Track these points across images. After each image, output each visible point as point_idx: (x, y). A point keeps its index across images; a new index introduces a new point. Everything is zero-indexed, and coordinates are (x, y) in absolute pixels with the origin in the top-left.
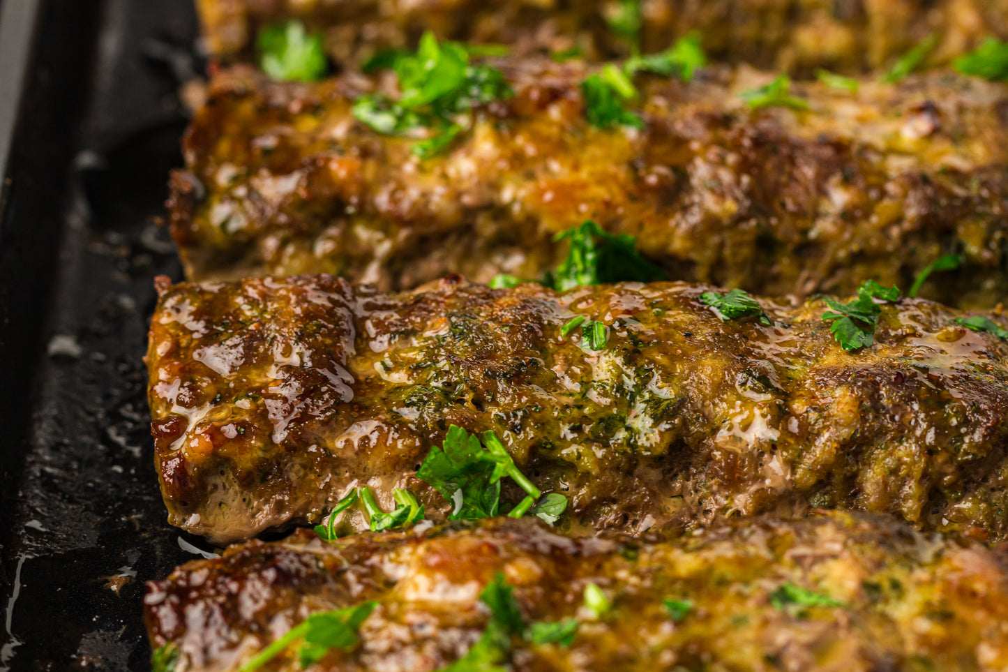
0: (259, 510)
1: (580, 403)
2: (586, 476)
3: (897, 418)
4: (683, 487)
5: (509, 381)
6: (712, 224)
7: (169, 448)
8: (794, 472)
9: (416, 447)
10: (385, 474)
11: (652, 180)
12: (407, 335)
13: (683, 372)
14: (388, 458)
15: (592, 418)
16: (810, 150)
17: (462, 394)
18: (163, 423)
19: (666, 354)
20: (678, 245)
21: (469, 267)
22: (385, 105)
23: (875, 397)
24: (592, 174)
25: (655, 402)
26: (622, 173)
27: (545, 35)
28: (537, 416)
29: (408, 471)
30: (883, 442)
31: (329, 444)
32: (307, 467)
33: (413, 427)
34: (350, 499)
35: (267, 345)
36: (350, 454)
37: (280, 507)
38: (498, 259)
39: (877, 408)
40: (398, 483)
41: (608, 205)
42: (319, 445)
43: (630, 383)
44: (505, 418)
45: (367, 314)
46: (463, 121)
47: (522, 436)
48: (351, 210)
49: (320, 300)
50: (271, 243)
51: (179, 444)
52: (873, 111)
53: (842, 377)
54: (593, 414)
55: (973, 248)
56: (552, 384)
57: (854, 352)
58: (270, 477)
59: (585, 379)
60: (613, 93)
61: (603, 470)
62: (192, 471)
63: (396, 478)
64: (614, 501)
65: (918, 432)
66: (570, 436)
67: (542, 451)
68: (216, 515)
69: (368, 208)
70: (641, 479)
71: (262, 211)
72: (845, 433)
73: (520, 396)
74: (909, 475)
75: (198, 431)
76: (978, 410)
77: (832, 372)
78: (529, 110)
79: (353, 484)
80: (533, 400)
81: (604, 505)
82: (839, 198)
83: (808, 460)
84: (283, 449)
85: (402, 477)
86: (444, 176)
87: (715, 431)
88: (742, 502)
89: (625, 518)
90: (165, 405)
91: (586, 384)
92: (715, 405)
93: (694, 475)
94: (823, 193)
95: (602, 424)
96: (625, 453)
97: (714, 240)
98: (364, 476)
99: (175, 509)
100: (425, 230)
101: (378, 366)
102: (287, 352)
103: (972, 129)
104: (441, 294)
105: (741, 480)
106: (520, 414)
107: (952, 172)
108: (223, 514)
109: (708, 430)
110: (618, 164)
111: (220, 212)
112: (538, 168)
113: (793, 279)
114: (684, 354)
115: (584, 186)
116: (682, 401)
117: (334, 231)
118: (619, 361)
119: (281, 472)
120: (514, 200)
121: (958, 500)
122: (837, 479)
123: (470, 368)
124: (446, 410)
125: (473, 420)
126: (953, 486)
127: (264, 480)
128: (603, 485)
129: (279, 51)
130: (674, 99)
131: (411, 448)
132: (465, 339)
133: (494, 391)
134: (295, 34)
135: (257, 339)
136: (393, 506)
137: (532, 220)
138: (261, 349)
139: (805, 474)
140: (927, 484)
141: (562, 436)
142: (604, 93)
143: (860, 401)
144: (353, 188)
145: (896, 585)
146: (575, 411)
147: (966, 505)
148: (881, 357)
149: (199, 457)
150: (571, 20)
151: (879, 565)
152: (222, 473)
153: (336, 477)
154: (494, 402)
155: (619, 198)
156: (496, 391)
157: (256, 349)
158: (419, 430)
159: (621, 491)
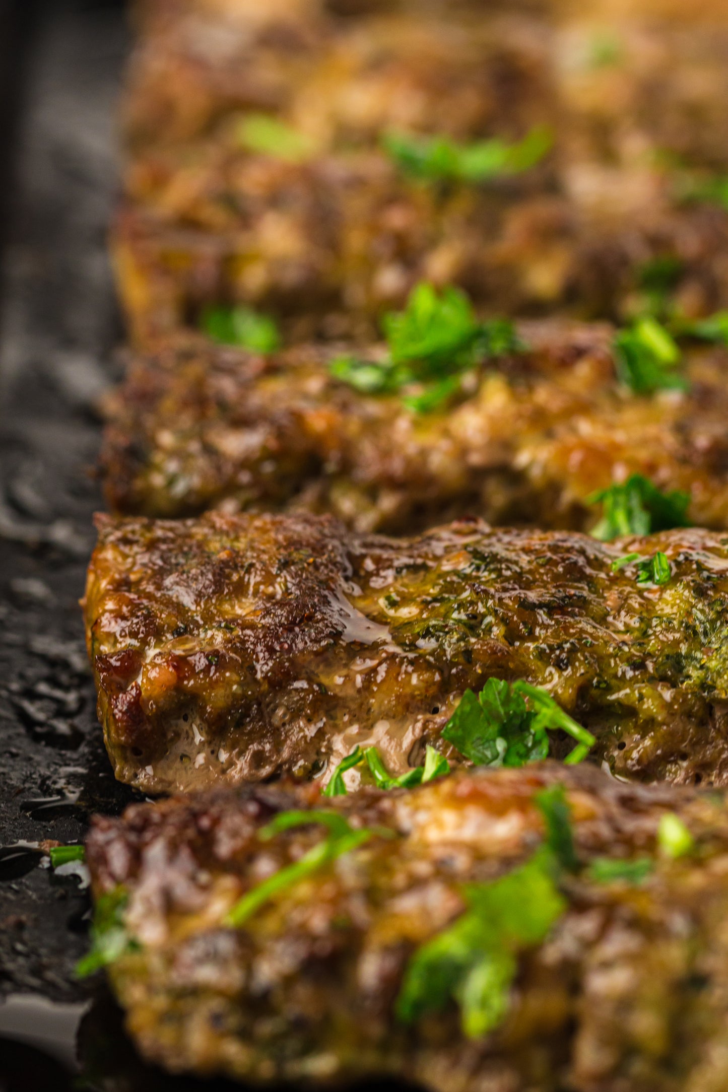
0: (231, 764)
1: (641, 641)
2: (651, 722)
5: (550, 613)
9: (434, 683)
10: (394, 717)
11: (703, 442)
12: (416, 569)
14: (399, 697)
15: (658, 654)
17: (491, 627)
22: (366, 364)
24: (632, 437)
26: (669, 437)
28: (588, 650)
29: (423, 713)
31: (324, 680)
33: (431, 659)
35: (242, 573)
36: (350, 692)
37: (259, 759)
40: (410, 728)
41: (647, 466)
42: (310, 681)
43: (702, 618)
44: (548, 651)
45: (364, 551)
46: (468, 380)
47: (569, 672)
48: (331, 468)
54: (659, 650)
56: (604, 618)
58: (248, 719)
59: (646, 614)
61: (672, 714)
62: (150, 709)
63: (408, 723)
64: (684, 757)
66: (630, 674)
67: (594, 692)
68: (177, 770)
71: (221, 468)
73: (565, 629)
75: (159, 661)
78: (550, 364)
79: (354, 729)
80: (582, 633)
81: (671, 762)
84: (265, 687)
85: (417, 721)
89: (697, 779)
90: (109, 640)
91: (647, 620)
95: (671, 662)
96: (698, 698)
98: (368, 719)
99: (125, 759)
100: (422, 496)
101: (382, 602)
102: (269, 579)
106: (567, 647)
108: (185, 768)
110: (663, 428)
112: (560, 427)
115: (619, 447)
118: (688, 594)
119: (261, 715)
120: (533, 464)
123: (500, 598)
124: (473, 640)
125: (508, 652)
127: (240, 724)
128: (672, 734)
131: (429, 684)
132: (491, 571)
133: (531, 625)
135: (228, 567)
138: (235, 577)
141: (620, 673)
144: (333, 442)
146: (636, 648)
149: (158, 693)
152: (186, 718)
153: (331, 722)
154: (532, 637)
156: (535, 623)
157: (229, 577)
158: (439, 663)
159: (694, 745)
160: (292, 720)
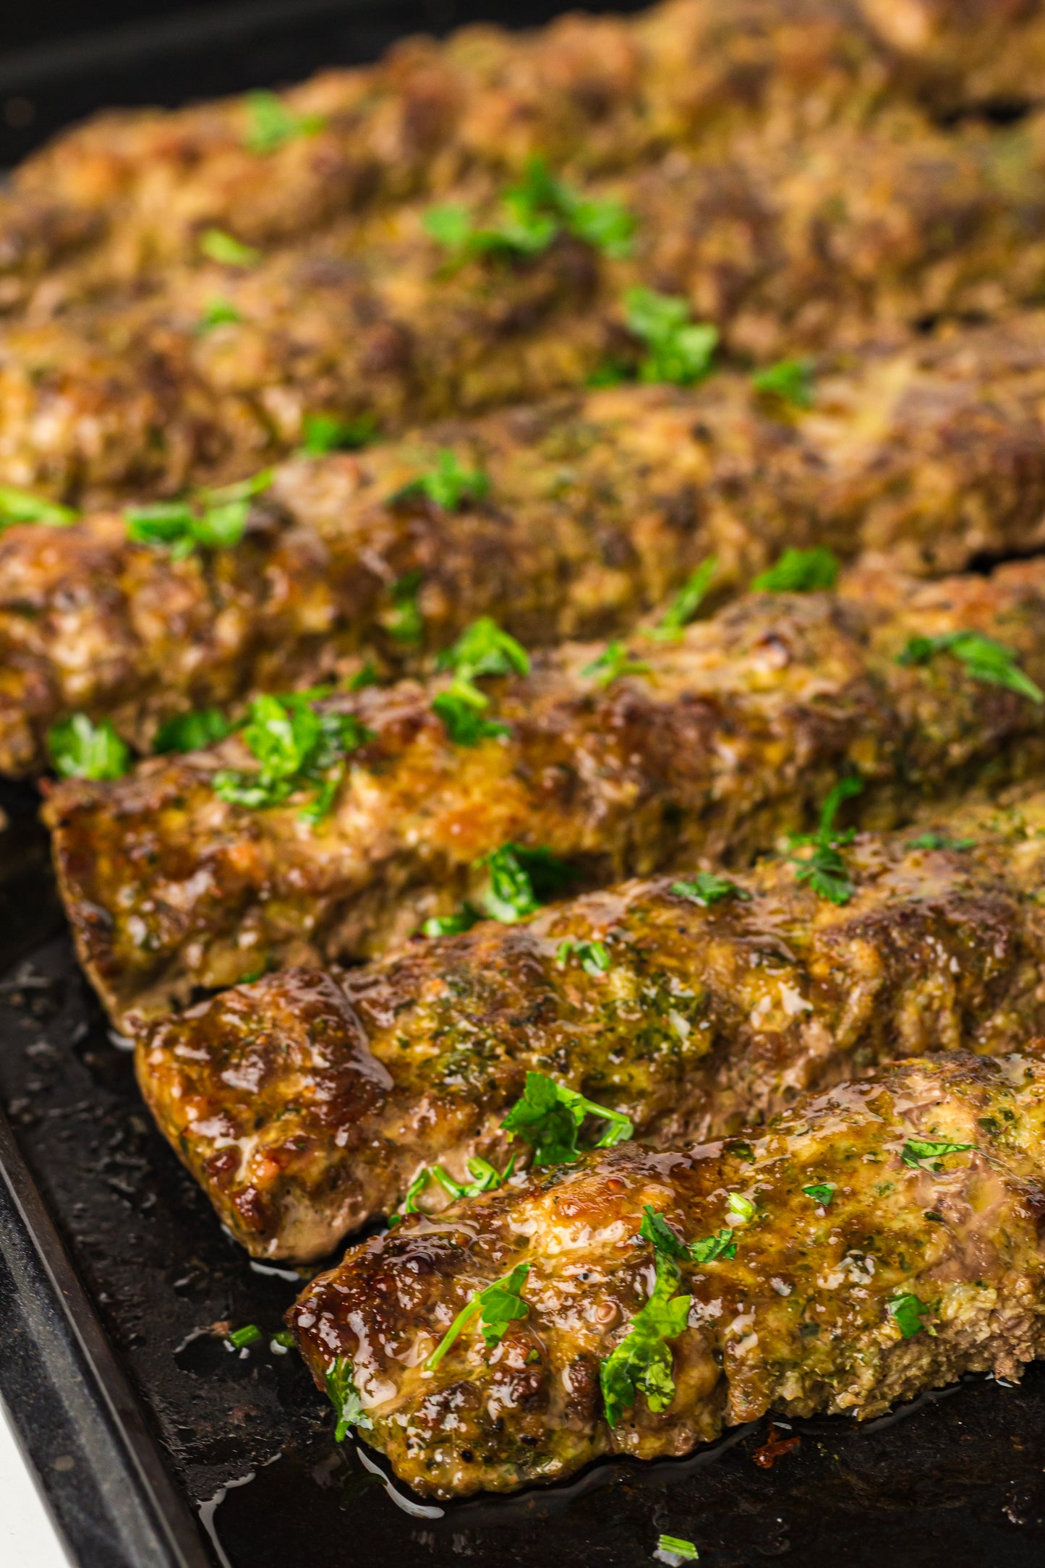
0: (333, 1218)
1: (609, 1026)
2: (642, 1094)
3: (917, 956)
4: (730, 1079)
5: (535, 1024)
6: (618, 811)
7: (231, 1181)
8: (834, 1035)
9: (473, 1115)
10: (452, 1148)
11: (548, 784)
12: (408, 1006)
13: (697, 969)
14: (451, 1132)
15: (630, 1037)
16: (682, 711)
17: (492, 1049)
18: (217, 1158)
19: (670, 954)
20: (589, 840)
21: (385, 919)
22: (246, 781)
23: (889, 942)
24: (485, 794)
25: (682, 1005)
26: (513, 785)
27: (327, 661)
28: (578, 1050)
29: (472, 1139)
30: (908, 982)
31: (389, 1135)
32: (371, 1163)
33: (465, 1095)
34: (422, 1180)
35: (284, 1055)
36: (412, 1138)
37: (354, 1209)
38: (409, 903)
39: (896, 952)
40: (466, 1153)
41: (513, 820)
42: (380, 1139)
43: (652, 992)
44: (550, 1061)
46: (335, 775)
47: (571, 1075)
48: (264, 895)
49: (310, 996)
50: (193, 953)
51: (242, 1174)
52: (715, 655)
53: (850, 932)
54: (629, 1032)
55: (868, 765)
56: (575, 1015)
57: (845, 904)
58: (340, 1182)
59: (604, 1001)
60: (467, 707)
61: (658, 1084)
62: (265, 1199)
63: (463, 1149)
64: (672, 1111)
65: (940, 964)
66: (617, 1061)
67: (593, 1083)
68: (294, 1235)
69: (283, 889)
70: (692, 1082)
71: (176, 921)
72: (875, 984)
73: (553, 1036)
74: (942, 1008)
75: (259, 1158)
76: (987, 928)
77: (838, 929)
78: (395, 745)
79: (423, 1165)
80: (567, 1036)
81: (664, 1118)
82: (729, 753)
83: (847, 1022)
84: (345, 1153)
85: (468, 1146)
86: (343, 836)
87: (747, 1017)
88: (793, 1076)
89: (686, 1124)
90: (205, 1142)
91: (609, 1007)
92: (739, 992)
93: (736, 1064)
94: (711, 751)
95: (642, 1041)
96: (672, 1063)
97: (622, 827)
98: (431, 1155)
99: (256, 1241)
100: (341, 895)
101: (395, 1044)
102: (307, 1054)
103: (819, 648)
104: (415, 957)
105: (787, 1057)
106: (562, 1052)
107: (823, 697)
108: (301, 1232)
109: (740, 1018)
110: (503, 777)
111: (136, 929)
112: (429, 803)
113: (701, 843)
114: (690, 951)
115: (482, 809)
116: (709, 996)
117: (249, 922)
118: (631, 974)
119: (349, 1176)
120: (422, 841)
121: (989, 1018)
122: (877, 1030)
123: (493, 1022)
124: (491, 1070)
126: (983, 1006)
127: (334, 1187)
128: (660, 1099)
129: (71, 748)
130: (527, 697)
131: (469, 1116)
132: (471, 995)
133: (524, 1038)
134: (82, 725)
135: (271, 1052)
136: (469, 1177)
137: (440, 857)
138: (280, 1061)
139: (846, 1034)
140: (959, 1011)
141: (609, 1063)
142: (457, 709)
143: (877, 949)
144: (260, 874)
145: (1008, 1115)
146: (610, 1036)
147: (999, 1020)
148: (869, 901)
149: (267, 1184)
150: (351, 638)
151: (985, 1100)
152: (288, 1192)
154: (529, 1049)
155: (522, 812)
156: (527, 1037)
157: (276, 1061)
158: (472, 1097)
159: (678, 1100)
160: (370, 1170)
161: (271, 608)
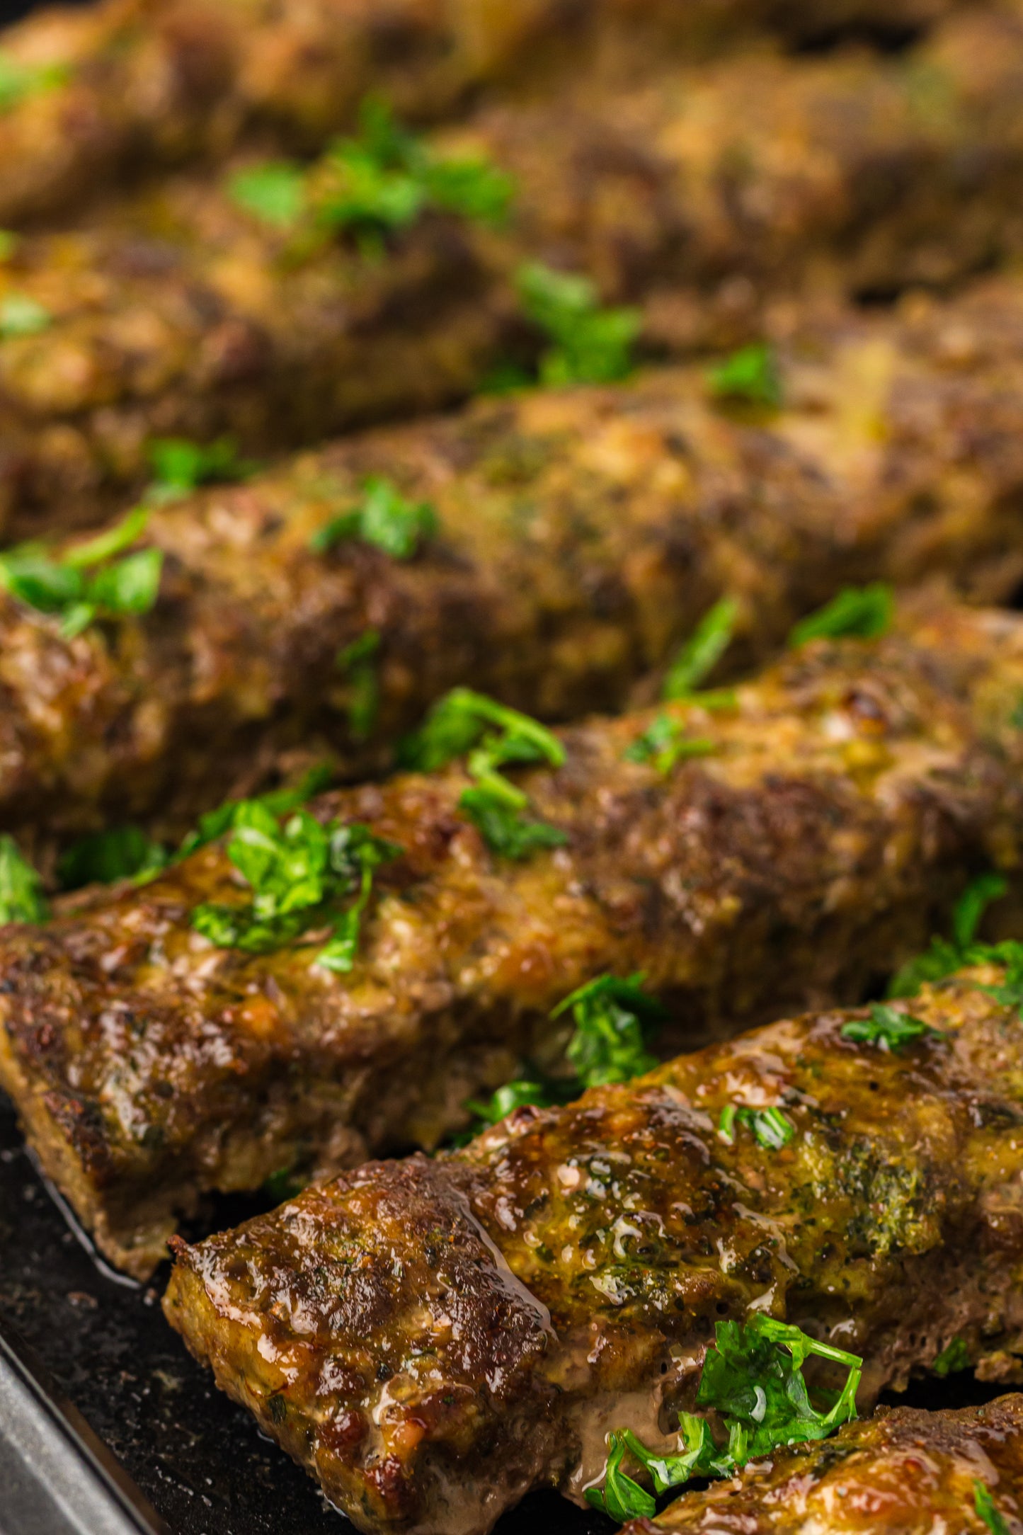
0: (487, 1492)
1: (808, 1218)
2: (860, 1303)
6: (719, 931)
7: (358, 1454)
9: (660, 1344)
12: (541, 1205)
13: (907, 1136)
14: (633, 1370)
15: (837, 1230)
16: (772, 801)
19: (870, 1120)
20: (684, 972)
22: (238, 918)
24: (547, 923)
27: (266, 756)
29: (659, 1377)
31: (552, 1378)
32: (533, 1416)
35: (399, 1281)
36: (578, 1385)
37: (513, 1479)
40: (652, 1395)
41: (591, 951)
42: (542, 1384)
44: (746, 1269)
48: (294, 1069)
54: (836, 1224)
55: (1011, 857)
56: (761, 1204)
58: (496, 1445)
59: (796, 1185)
60: (499, 804)
61: (880, 1290)
62: (409, 1473)
63: (648, 1391)
67: (802, 1293)
68: (442, 1519)
75: (397, 1420)
78: (425, 862)
81: (886, 1333)
85: (654, 1387)
86: (380, 982)
87: (978, 1196)
90: (314, 1402)
91: (803, 1192)
92: (964, 1163)
95: (854, 1236)
96: (893, 1261)
97: (722, 953)
103: (921, 714)
104: (527, 1137)
106: (759, 1256)
109: (970, 1198)
113: (811, 969)
114: (892, 1113)
118: (823, 1147)
119: (506, 1437)
120: (483, 985)
125: (712, 1284)
127: (488, 1452)
128: (882, 1309)
131: (654, 1346)
137: (503, 1002)
141: (812, 1262)
146: (811, 1230)
149: (410, 1455)
150: (296, 727)
152: (429, 1462)
155: (601, 940)
156: (712, 1238)
158: (657, 1323)
159: (903, 1309)
160: (532, 1426)
161: (202, 692)
